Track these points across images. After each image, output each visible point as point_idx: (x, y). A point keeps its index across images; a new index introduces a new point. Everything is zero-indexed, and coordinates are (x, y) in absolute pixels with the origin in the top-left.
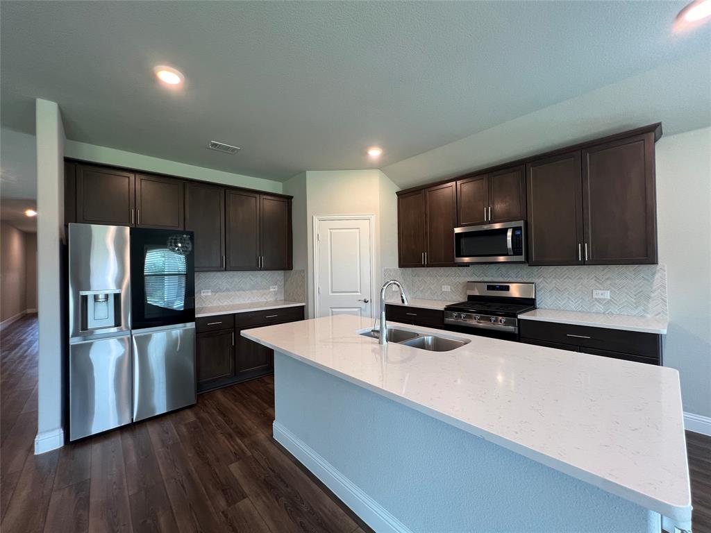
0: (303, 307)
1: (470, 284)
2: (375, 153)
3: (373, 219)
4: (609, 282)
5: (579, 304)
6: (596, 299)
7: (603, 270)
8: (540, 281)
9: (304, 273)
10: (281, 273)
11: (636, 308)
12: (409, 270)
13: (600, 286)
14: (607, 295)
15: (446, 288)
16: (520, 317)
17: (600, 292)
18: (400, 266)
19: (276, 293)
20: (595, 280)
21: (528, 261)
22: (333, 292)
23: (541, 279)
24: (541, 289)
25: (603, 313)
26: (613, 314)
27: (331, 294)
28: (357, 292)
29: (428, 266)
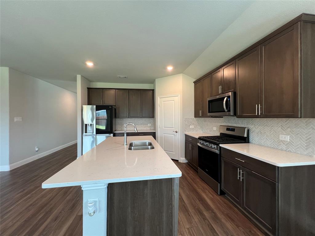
0: (155, 132)
1: (221, 127)
2: (170, 68)
3: (179, 96)
4: (289, 129)
5: (272, 143)
6: (281, 140)
7: (285, 122)
8: (252, 127)
10: (153, 119)
11: (306, 149)
13: (284, 132)
14: (288, 138)
15: (215, 129)
16: (221, 145)
17: (284, 136)
18: (195, 117)
19: (150, 126)
20: (281, 128)
22: (164, 127)
23: (253, 126)
24: (253, 131)
25: (286, 151)
26: (291, 152)
27: (164, 128)
28: (173, 128)
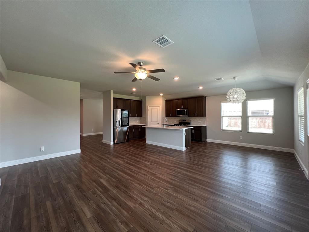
1: (180, 120)
2: (161, 95)
3: (160, 106)
5: (197, 123)
9: (145, 118)
10: (139, 117)
12: (168, 117)
14: (200, 122)
15: (175, 121)
18: (166, 116)
19: (138, 122)
21: (188, 116)
24: (192, 121)
27: (151, 122)
28: (157, 122)
29: (172, 116)
